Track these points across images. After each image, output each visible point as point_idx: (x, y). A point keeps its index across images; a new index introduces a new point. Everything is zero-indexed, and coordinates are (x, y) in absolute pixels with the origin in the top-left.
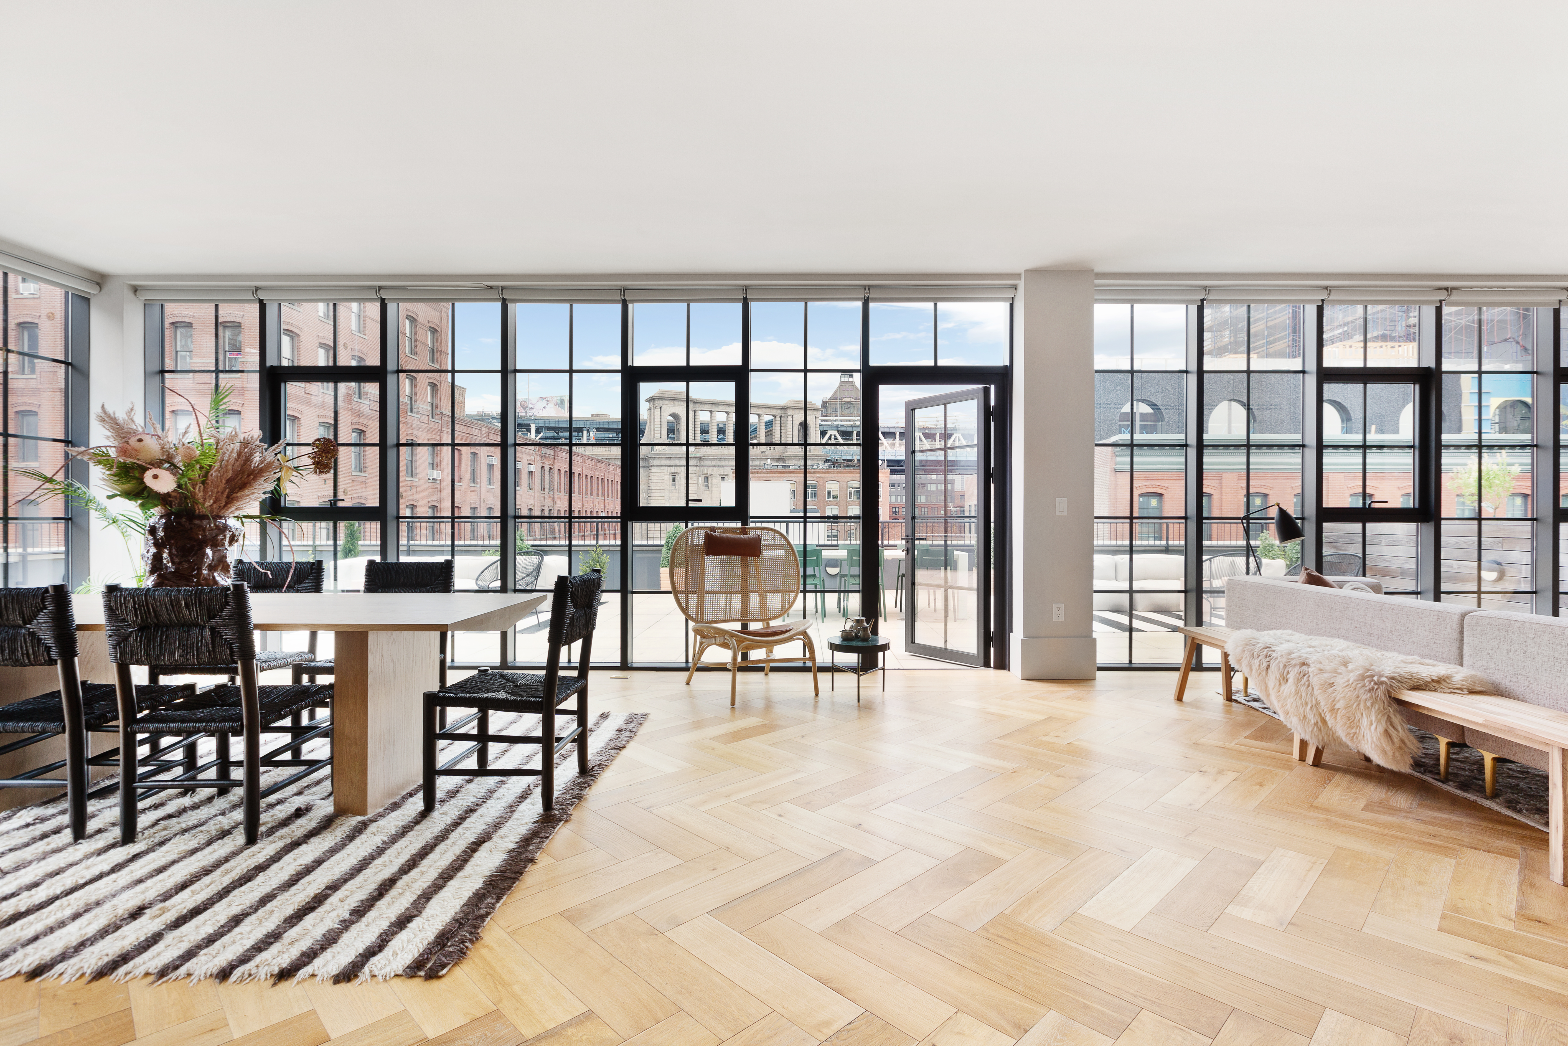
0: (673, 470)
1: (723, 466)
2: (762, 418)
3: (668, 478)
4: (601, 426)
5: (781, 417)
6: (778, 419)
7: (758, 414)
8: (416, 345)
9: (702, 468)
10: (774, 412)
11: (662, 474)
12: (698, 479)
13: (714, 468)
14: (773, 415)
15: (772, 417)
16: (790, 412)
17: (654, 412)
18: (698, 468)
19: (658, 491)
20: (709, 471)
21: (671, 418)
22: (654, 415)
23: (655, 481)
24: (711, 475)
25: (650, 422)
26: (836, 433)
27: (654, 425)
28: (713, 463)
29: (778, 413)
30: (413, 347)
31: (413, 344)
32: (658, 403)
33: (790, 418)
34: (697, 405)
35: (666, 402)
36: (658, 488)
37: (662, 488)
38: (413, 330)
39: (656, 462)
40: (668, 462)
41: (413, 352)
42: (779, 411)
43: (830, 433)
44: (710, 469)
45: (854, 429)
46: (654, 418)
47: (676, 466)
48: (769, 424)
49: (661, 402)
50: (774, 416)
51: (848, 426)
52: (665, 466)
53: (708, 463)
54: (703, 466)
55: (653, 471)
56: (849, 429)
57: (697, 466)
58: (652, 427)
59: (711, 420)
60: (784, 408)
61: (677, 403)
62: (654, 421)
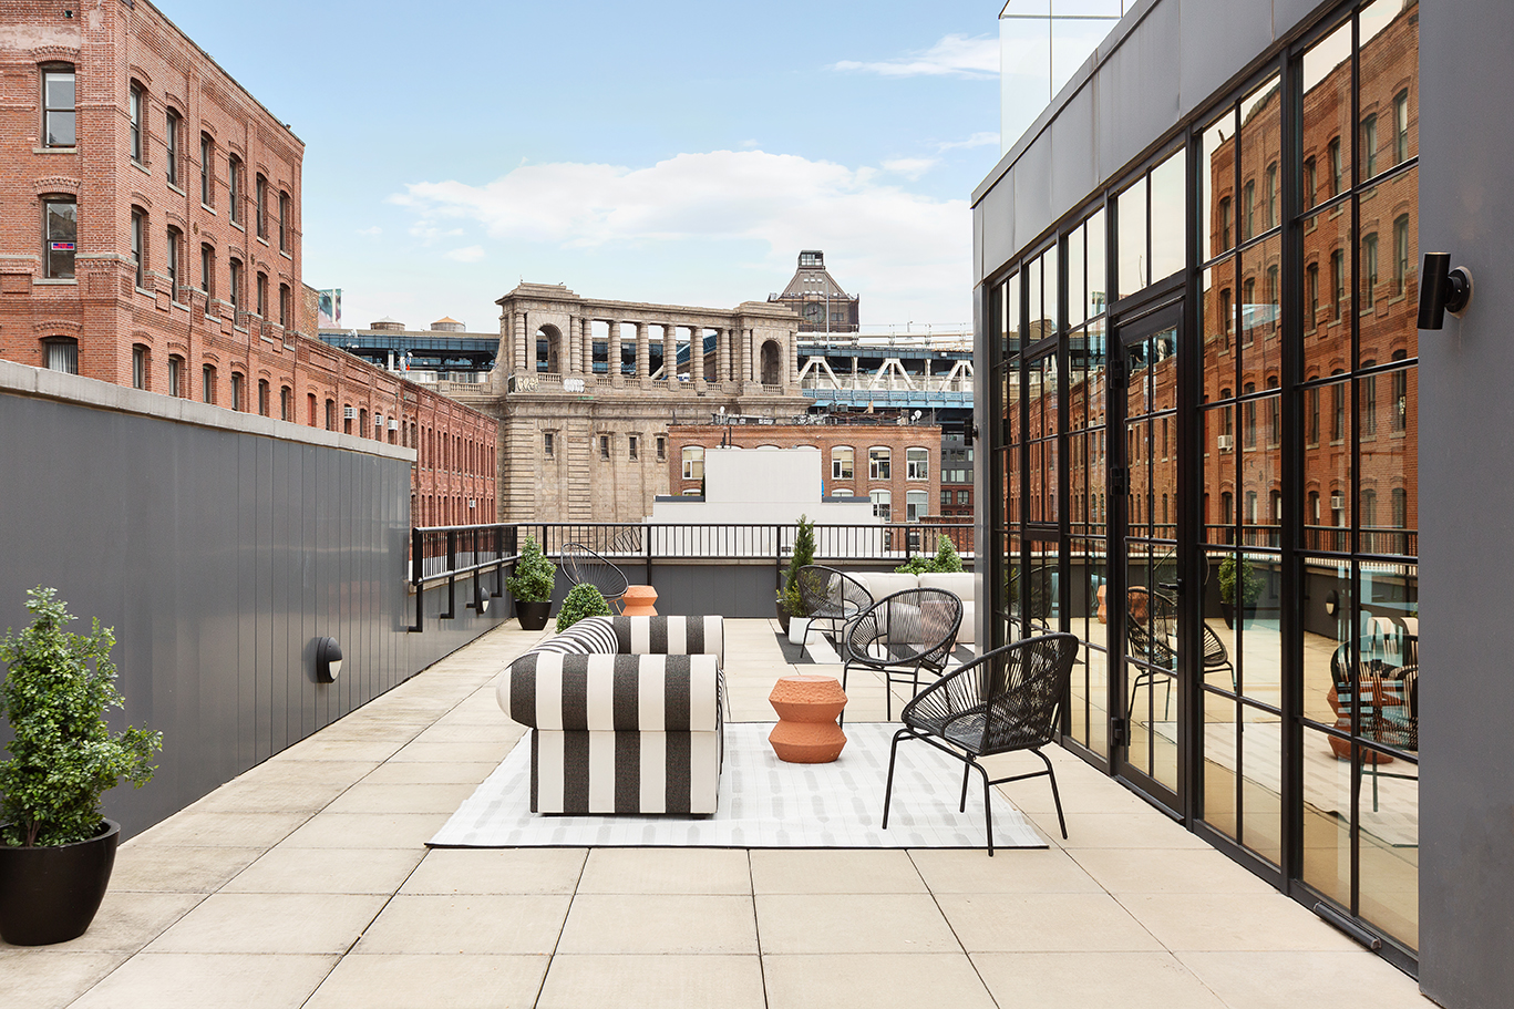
0: (548, 424)
1: (632, 418)
2: (698, 334)
3: (539, 439)
4: (419, 347)
5: (730, 332)
6: (726, 335)
7: (690, 327)
8: (265, 220)
9: (597, 422)
10: (720, 323)
11: (529, 432)
12: (590, 442)
13: (618, 422)
14: (716, 329)
15: (714, 333)
16: (747, 324)
17: (514, 323)
18: (590, 422)
19: (523, 462)
20: (611, 426)
21: (541, 333)
22: (514, 329)
23: (518, 444)
24: (612, 433)
25: (507, 340)
26: (822, 360)
27: (514, 346)
28: (617, 413)
29: (725, 324)
30: (262, 224)
31: (262, 220)
32: (522, 307)
33: (747, 334)
34: (588, 312)
35: (535, 305)
36: (523, 456)
37: (529, 456)
38: (261, 197)
39: (518, 411)
40: (539, 411)
41: (262, 233)
42: (727, 322)
43: (814, 360)
44: (611, 423)
45: (853, 354)
46: (514, 334)
47: (553, 417)
48: (710, 344)
49: (526, 305)
50: (720, 331)
51: (843, 348)
52: (535, 417)
53: (608, 412)
54: (598, 418)
55: (514, 426)
56: (845, 354)
57: (588, 418)
58: (511, 348)
59: (611, 336)
60: (737, 317)
61: (553, 307)
62: (514, 339)
